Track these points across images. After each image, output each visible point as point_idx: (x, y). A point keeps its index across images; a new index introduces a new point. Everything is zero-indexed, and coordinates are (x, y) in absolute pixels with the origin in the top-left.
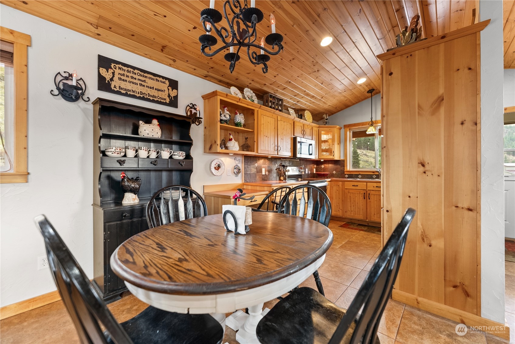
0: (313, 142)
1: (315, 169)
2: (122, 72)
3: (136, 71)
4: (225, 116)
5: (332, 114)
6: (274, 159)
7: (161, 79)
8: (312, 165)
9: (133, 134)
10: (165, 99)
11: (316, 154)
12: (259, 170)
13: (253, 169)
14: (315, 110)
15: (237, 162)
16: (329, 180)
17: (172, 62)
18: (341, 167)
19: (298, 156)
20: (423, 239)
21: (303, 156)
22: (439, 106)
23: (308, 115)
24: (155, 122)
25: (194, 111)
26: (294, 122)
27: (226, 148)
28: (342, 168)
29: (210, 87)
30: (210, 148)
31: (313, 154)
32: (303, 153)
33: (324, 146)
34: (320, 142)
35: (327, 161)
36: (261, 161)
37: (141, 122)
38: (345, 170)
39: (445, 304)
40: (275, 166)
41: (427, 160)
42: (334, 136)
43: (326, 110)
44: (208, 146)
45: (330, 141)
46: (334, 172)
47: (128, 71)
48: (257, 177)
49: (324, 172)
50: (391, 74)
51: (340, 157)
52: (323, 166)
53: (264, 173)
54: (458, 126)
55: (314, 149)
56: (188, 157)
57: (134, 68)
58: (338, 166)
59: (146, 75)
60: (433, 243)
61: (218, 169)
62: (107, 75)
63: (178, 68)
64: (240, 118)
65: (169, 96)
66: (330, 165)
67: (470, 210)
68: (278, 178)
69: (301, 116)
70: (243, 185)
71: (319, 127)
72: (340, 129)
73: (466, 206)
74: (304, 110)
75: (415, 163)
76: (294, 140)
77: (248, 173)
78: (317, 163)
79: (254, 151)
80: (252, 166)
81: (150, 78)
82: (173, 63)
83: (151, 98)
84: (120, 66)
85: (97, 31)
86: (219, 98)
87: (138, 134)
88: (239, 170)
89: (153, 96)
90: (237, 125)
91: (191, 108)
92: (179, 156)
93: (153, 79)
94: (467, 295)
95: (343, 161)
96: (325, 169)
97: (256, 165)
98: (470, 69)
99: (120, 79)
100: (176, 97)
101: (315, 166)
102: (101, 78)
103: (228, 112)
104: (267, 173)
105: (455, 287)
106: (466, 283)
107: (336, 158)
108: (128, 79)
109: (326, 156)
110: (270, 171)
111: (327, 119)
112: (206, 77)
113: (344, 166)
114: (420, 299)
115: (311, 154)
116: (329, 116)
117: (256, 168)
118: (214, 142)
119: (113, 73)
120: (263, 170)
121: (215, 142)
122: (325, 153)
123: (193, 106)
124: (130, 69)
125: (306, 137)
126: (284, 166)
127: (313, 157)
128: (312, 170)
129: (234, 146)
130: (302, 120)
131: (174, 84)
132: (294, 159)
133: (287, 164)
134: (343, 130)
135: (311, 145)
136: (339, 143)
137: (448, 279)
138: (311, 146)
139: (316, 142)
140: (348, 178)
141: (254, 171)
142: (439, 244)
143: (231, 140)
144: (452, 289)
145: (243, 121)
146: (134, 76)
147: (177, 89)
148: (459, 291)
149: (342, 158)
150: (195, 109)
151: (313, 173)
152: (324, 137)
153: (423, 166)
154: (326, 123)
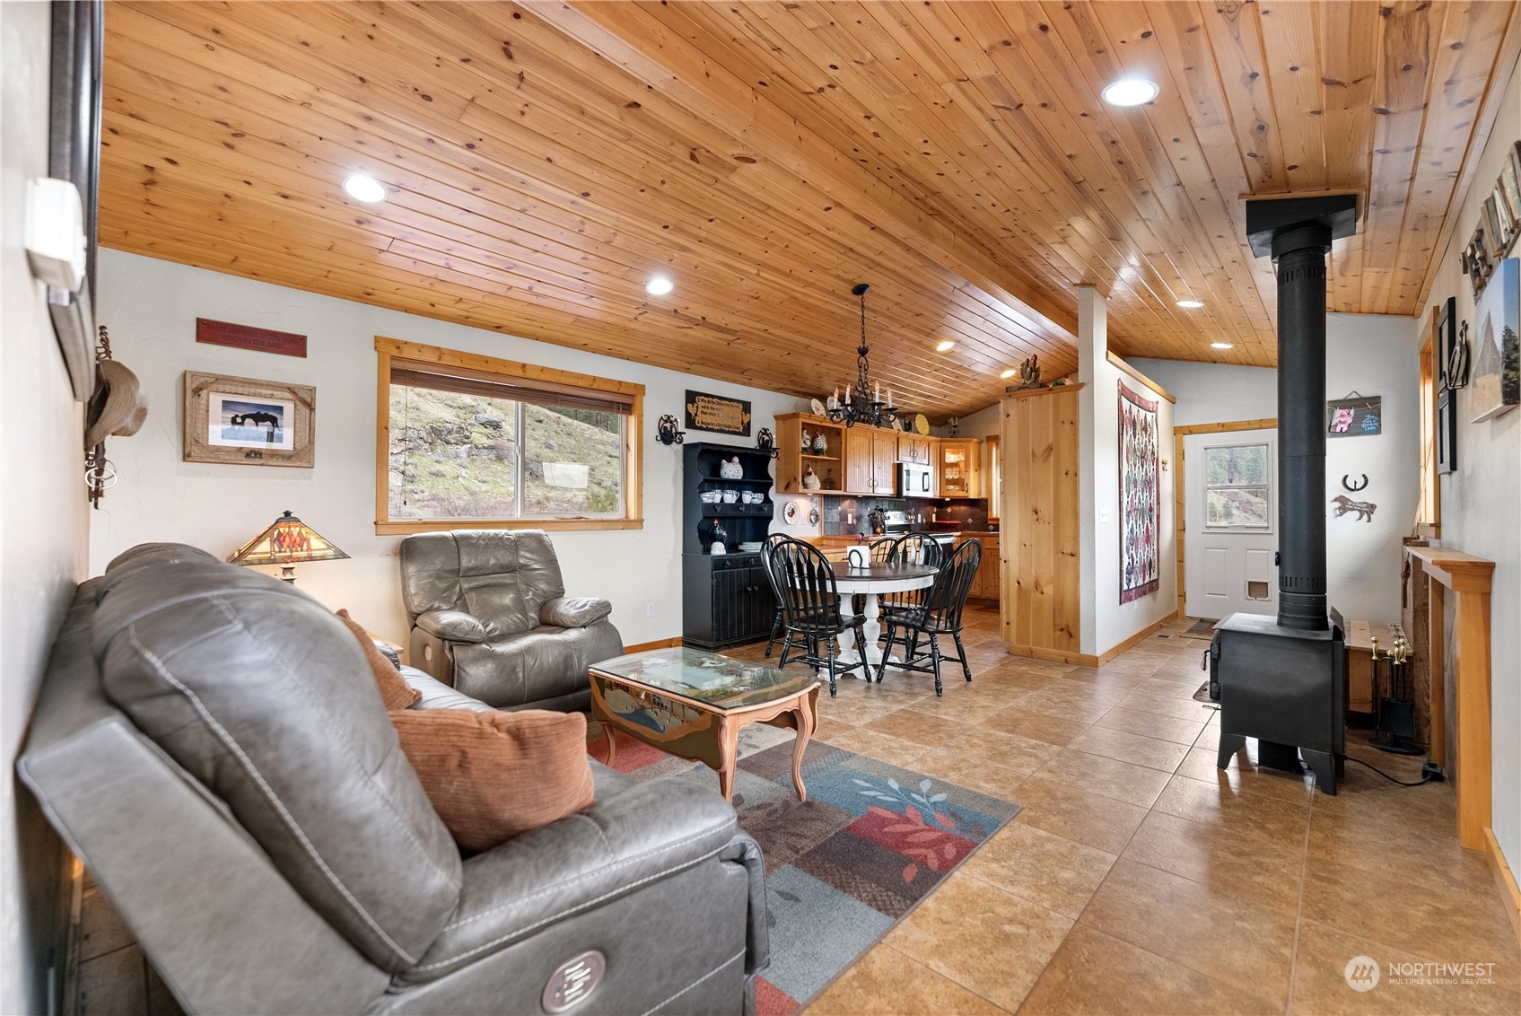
0: (930, 469)
1: (934, 515)
2: (703, 404)
3: (715, 400)
4: (805, 442)
5: (967, 415)
6: (866, 499)
7: (735, 404)
8: (929, 508)
9: (712, 476)
10: (739, 428)
11: (935, 489)
12: (844, 517)
13: (835, 515)
14: (933, 412)
15: (814, 505)
16: (959, 533)
17: (747, 380)
18: (982, 511)
19: (905, 493)
20: (1036, 588)
21: (912, 494)
22: (1049, 456)
23: (921, 423)
24: (736, 459)
25: (766, 438)
26: (898, 439)
27: (805, 486)
28: (983, 514)
29: (785, 403)
30: (787, 488)
31: (931, 489)
32: (914, 489)
33: (950, 474)
34: (942, 466)
35: (956, 501)
36: (847, 503)
37: (724, 461)
38: (989, 517)
39: (1054, 648)
40: (867, 511)
41: (1039, 508)
42: (967, 457)
43: (954, 410)
44: (784, 485)
45: (962, 465)
46: (970, 521)
47: (709, 402)
48: (841, 527)
49: (951, 520)
50: (1008, 416)
51: (980, 493)
52: (949, 510)
53: (850, 522)
54: (1063, 475)
55: (932, 481)
56: (767, 501)
57: (713, 397)
58: (978, 510)
59: (722, 402)
60: (1045, 590)
61: (791, 516)
62: (692, 410)
63: (751, 385)
64: (822, 443)
65: (743, 423)
66: (963, 508)
67: (1072, 555)
68: (871, 529)
69: (908, 427)
70: (822, 538)
71: (940, 441)
72: (980, 443)
73: (1069, 552)
74: (914, 414)
75: (1030, 511)
76: (899, 468)
77: (829, 521)
78: (939, 503)
79: (841, 489)
80: (834, 511)
81: (726, 405)
82: (748, 383)
83: (727, 429)
84: (703, 397)
85: (688, 366)
86: (801, 420)
87: (720, 476)
88: (817, 516)
89: (729, 427)
90: (817, 452)
91: (763, 434)
92: (758, 499)
93: (728, 405)
94: (1071, 636)
95: (986, 501)
96: (952, 516)
97: (840, 508)
98: (1072, 423)
99: (702, 412)
100: (749, 423)
101: (935, 510)
102: (688, 414)
103: (808, 437)
104: (855, 521)
105: (1062, 630)
106: (1070, 625)
107: (973, 495)
108: (708, 411)
109: (954, 492)
110: (859, 518)
111: (955, 427)
112: (779, 390)
113: (987, 510)
114: (1033, 648)
115: (927, 490)
116: (960, 418)
117: (840, 515)
118: (793, 479)
119: (697, 407)
120: (850, 516)
121: (795, 479)
122: (951, 487)
123: (765, 432)
124: (710, 399)
125: (918, 460)
126: (881, 510)
127: (930, 495)
128: (928, 517)
129: (815, 483)
130: (911, 434)
131: (747, 407)
132: (899, 500)
133: (885, 506)
134: (984, 445)
135: (927, 474)
136: (979, 468)
137: (1056, 623)
138: (926, 476)
139: (935, 469)
140: (993, 531)
141: (836, 518)
142: (1048, 590)
143: (810, 474)
144: (1059, 632)
145: (825, 446)
146: (714, 406)
147: (750, 413)
148: (1065, 633)
149: (983, 496)
150: (767, 435)
151: (932, 522)
152: (951, 457)
153: (1036, 513)
154: (954, 432)
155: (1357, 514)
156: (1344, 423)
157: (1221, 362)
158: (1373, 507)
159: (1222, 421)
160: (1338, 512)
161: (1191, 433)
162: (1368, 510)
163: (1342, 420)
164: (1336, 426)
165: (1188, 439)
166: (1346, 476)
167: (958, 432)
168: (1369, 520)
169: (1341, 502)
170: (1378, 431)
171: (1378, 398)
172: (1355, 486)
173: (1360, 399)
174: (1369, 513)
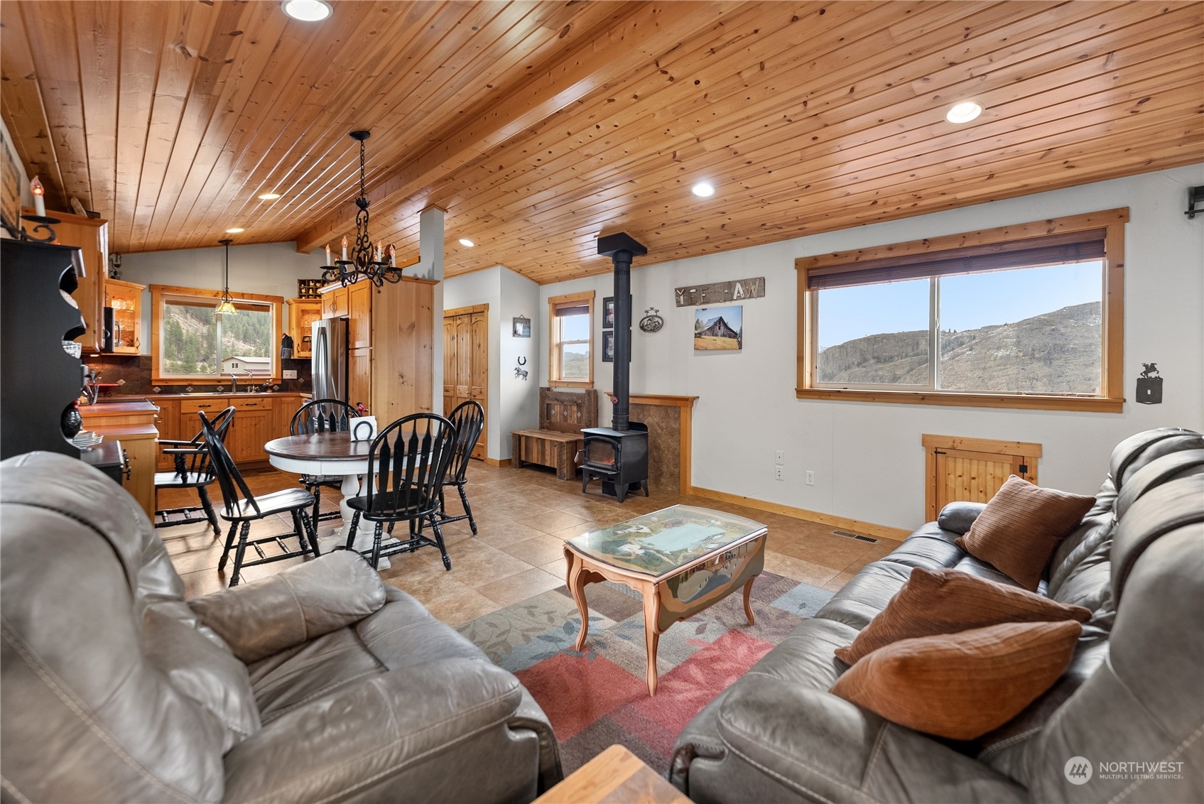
18: (143, 370)
22: (412, 331)
28: (145, 374)
38: (154, 377)
41: (404, 373)
42: (136, 307)
46: (121, 382)
50: (379, 292)
54: (422, 349)
58: (134, 369)
71: (107, 282)
72: (147, 291)
73: (426, 407)
95: (149, 359)
98: (428, 308)
107: (137, 351)
111: (117, 266)
113: (150, 370)
140: (160, 393)
149: (145, 353)
153: (402, 377)
154: (115, 273)
155: (522, 376)
156: (520, 330)
158: (527, 373)
160: (517, 375)
162: (525, 374)
163: (519, 328)
164: (517, 331)
166: (519, 358)
167: (121, 273)
168: (526, 380)
169: (518, 371)
170: (529, 336)
171: (530, 320)
172: (522, 362)
173: (524, 319)
174: (526, 376)
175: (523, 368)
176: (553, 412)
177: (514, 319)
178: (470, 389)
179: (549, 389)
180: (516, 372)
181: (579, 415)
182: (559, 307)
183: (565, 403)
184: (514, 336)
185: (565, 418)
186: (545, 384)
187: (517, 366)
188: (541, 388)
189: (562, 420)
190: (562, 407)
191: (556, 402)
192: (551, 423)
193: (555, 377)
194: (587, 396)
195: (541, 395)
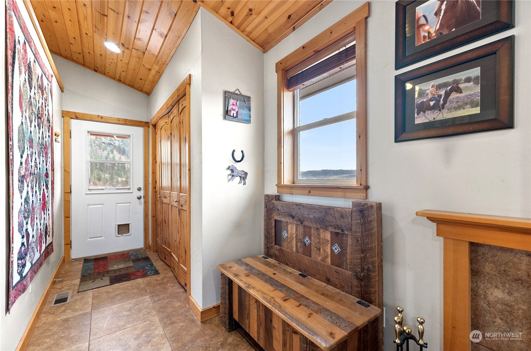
155: (238, 178)
156: (234, 110)
157: (101, 73)
158: (246, 174)
159: (101, 114)
160: (230, 177)
161: (77, 118)
162: (244, 176)
163: (234, 108)
164: (230, 111)
165: (74, 123)
166: (234, 151)
168: (244, 184)
169: (232, 171)
170: (248, 121)
171: (249, 98)
172: (238, 157)
173: (241, 95)
174: (244, 179)
175: (240, 167)
176: (285, 234)
177: (225, 92)
178: (179, 196)
179: (278, 198)
180: (229, 172)
181: (337, 249)
182: (291, 74)
183: (306, 223)
184: (225, 118)
185: (307, 250)
186: (272, 190)
187: (231, 163)
188: (267, 196)
189: (301, 250)
190: (301, 229)
191: (289, 220)
192: (281, 250)
193: (287, 179)
194: (356, 215)
195: (266, 207)
